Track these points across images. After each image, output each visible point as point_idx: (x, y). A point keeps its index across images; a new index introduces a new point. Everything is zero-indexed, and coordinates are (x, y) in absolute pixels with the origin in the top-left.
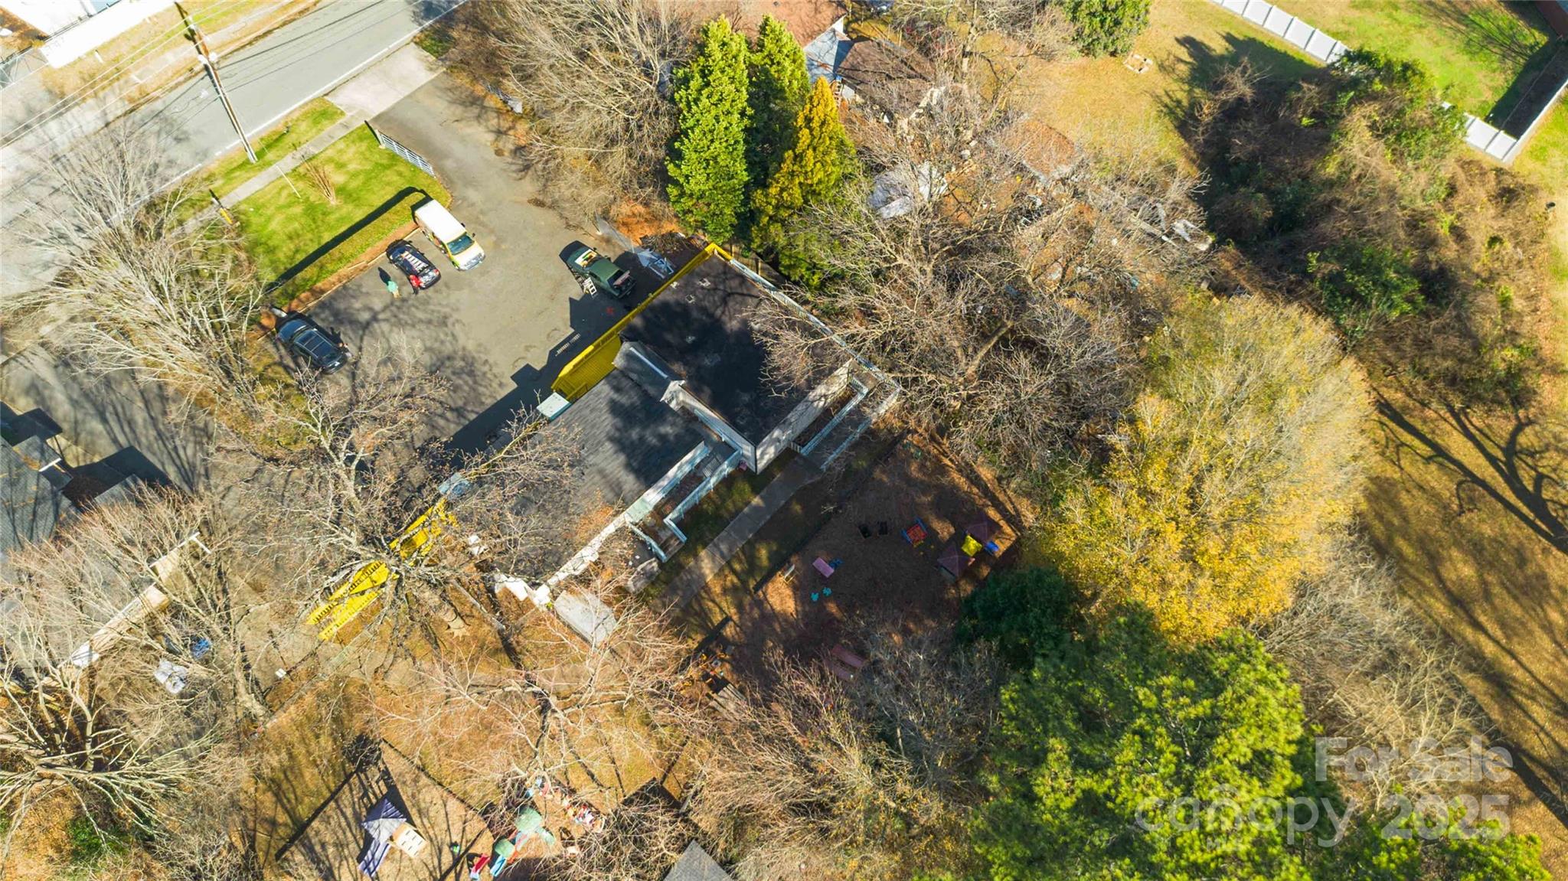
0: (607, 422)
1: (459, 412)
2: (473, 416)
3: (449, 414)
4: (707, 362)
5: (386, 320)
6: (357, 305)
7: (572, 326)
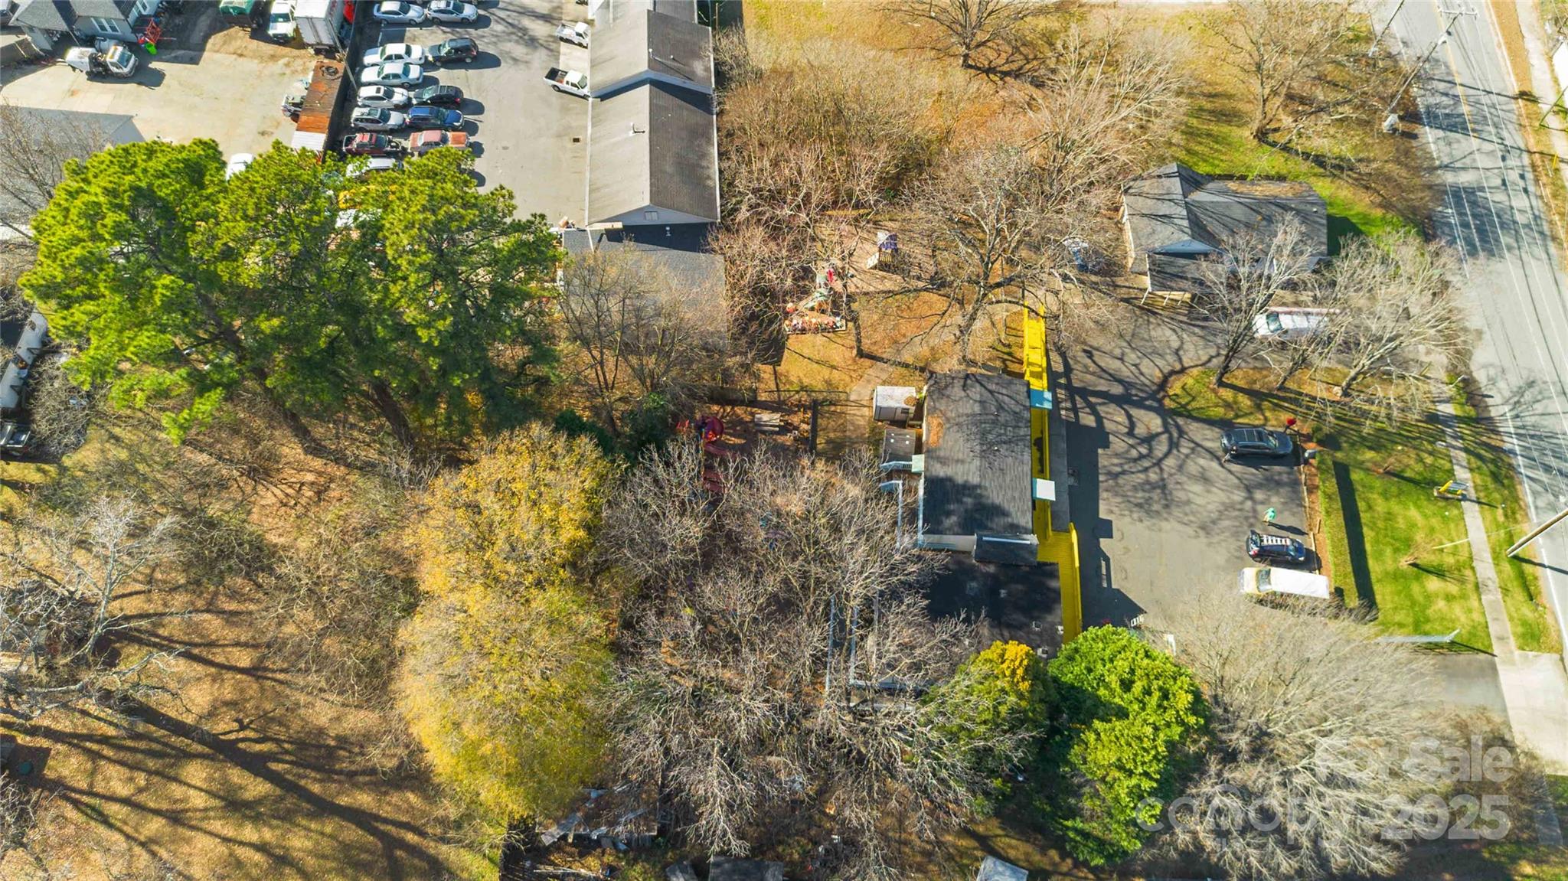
0: (995, 496)
1: (1115, 476)
2: (1101, 478)
3: (1118, 469)
4: (974, 584)
5: (1242, 503)
6: (1274, 499)
7: (1118, 590)
